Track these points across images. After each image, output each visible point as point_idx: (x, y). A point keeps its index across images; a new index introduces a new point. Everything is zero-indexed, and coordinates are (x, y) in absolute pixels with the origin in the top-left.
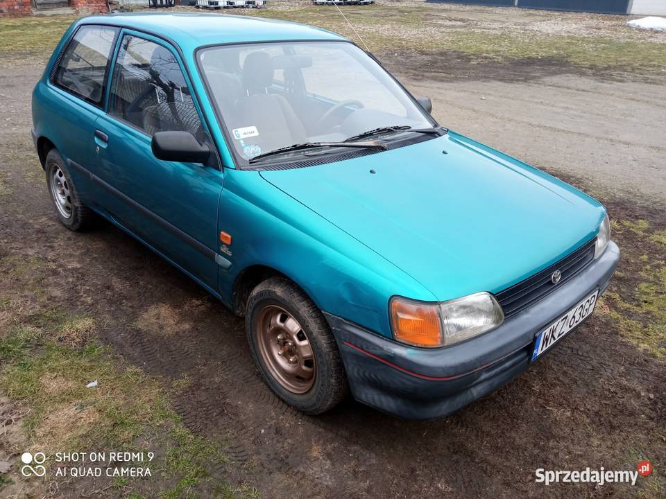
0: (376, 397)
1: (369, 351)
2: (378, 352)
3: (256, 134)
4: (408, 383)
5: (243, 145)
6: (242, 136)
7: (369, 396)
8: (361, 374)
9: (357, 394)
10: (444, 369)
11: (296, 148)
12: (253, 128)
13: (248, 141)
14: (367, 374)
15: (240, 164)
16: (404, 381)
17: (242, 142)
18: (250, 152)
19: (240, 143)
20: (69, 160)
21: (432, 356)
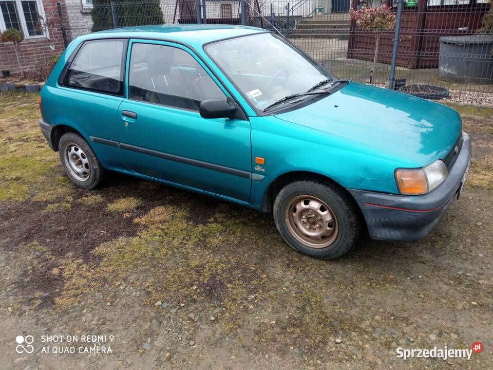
0: (387, 233)
1: (384, 205)
2: (391, 204)
3: (261, 94)
4: (413, 217)
5: (256, 101)
6: (254, 96)
7: (383, 234)
8: (378, 221)
9: (374, 234)
10: (433, 204)
11: (288, 99)
12: (257, 91)
13: (259, 98)
14: (382, 220)
15: (260, 113)
16: (410, 217)
17: (254, 99)
18: (262, 105)
19: (254, 101)
20: (92, 138)
21: (425, 198)
